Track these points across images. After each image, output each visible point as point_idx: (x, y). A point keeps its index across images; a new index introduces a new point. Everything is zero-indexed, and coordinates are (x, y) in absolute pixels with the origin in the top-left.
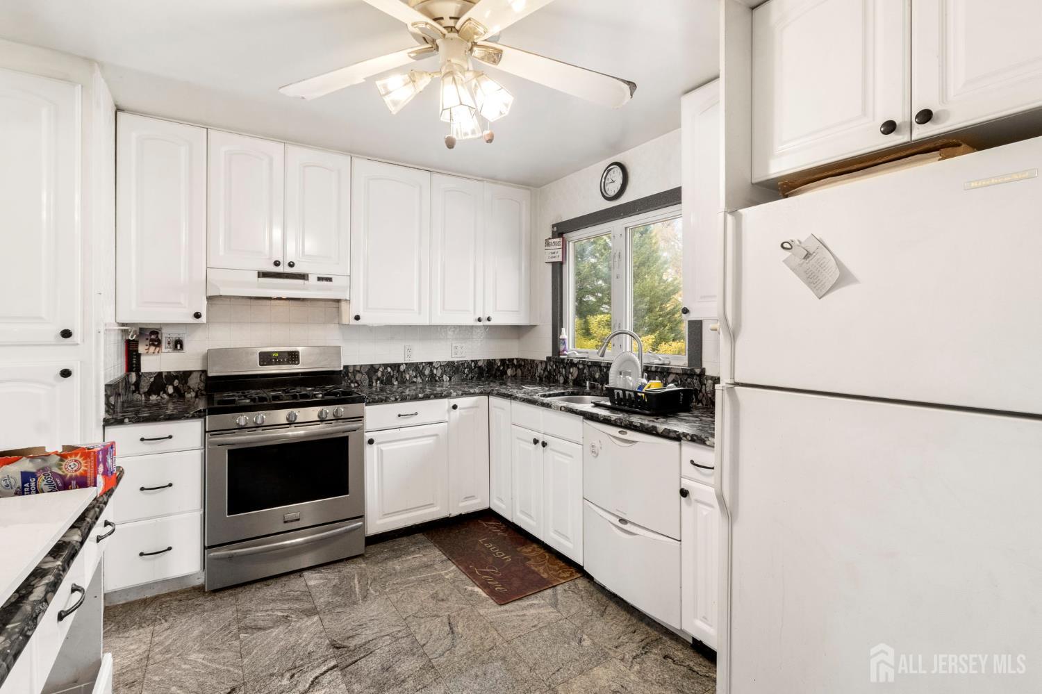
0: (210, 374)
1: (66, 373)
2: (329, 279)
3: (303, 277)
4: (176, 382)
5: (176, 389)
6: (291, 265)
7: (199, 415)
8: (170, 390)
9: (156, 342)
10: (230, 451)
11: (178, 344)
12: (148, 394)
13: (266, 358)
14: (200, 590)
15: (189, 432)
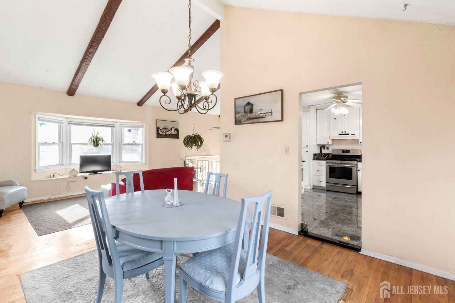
0: (332, 154)
1: (307, 151)
2: (354, 134)
3: (348, 134)
4: (327, 155)
5: (327, 156)
6: (345, 132)
7: (325, 160)
8: (326, 157)
9: (324, 148)
10: (330, 167)
11: (328, 148)
12: (323, 157)
13: (343, 151)
14: (324, 190)
15: (324, 163)
